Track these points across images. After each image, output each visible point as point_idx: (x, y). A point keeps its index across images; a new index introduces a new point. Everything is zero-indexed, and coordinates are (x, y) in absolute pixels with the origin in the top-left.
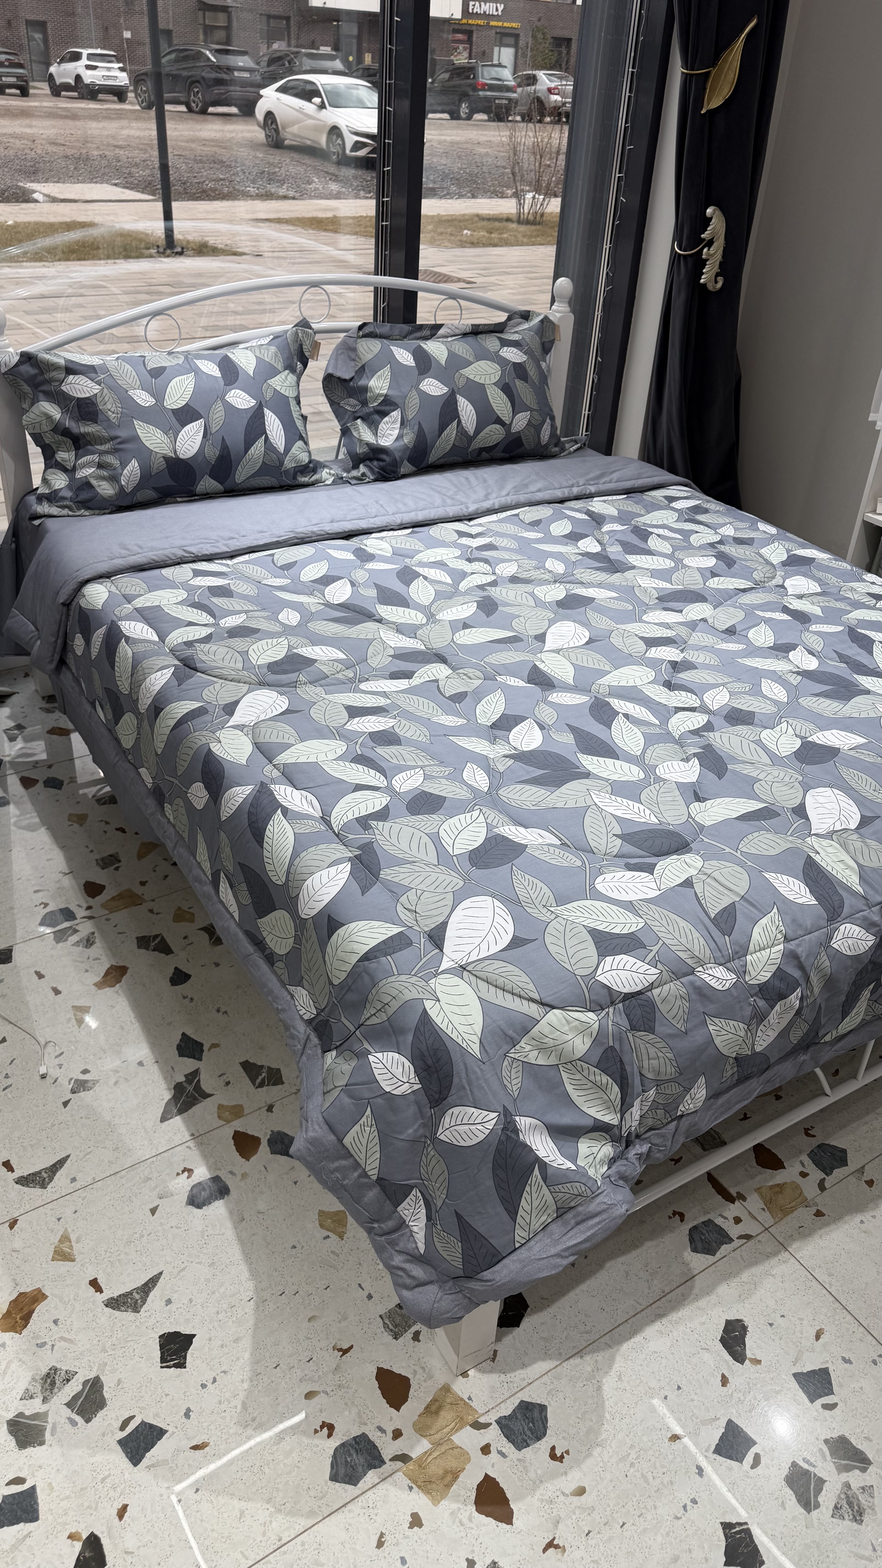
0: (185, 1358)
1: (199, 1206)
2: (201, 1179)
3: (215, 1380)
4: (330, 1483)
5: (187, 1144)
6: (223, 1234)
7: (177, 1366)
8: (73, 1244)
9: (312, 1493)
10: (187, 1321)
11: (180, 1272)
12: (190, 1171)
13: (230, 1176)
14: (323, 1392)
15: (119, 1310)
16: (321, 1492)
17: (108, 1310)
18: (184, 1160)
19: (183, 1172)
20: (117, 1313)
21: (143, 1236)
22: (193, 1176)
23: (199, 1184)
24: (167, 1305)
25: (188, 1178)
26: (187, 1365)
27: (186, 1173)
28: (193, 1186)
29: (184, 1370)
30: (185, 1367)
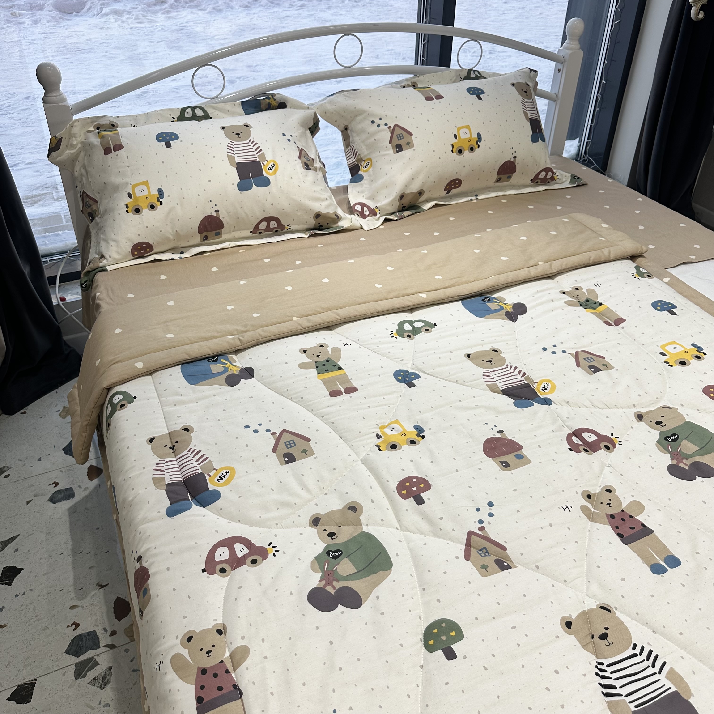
0: (13, 580)
1: (54, 503)
2: (61, 488)
3: (24, 593)
4: (64, 654)
5: (61, 470)
6: (61, 518)
7: (6, 584)
9: (52, 658)
10: (23, 561)
11: (29, 536)
12: (57, 484)
13: (78, 488)
14: (81, 606)
16: (57, 658)
18: (56, 478)
21: (17, 515)
22: (58, 486)
23: (59, 491)
24: (15, 552)
25: (54, 487)
26: (13, 584)
27: (54, 485)
28: (55, 492)
29: (9, 586)
30: (11, 585)
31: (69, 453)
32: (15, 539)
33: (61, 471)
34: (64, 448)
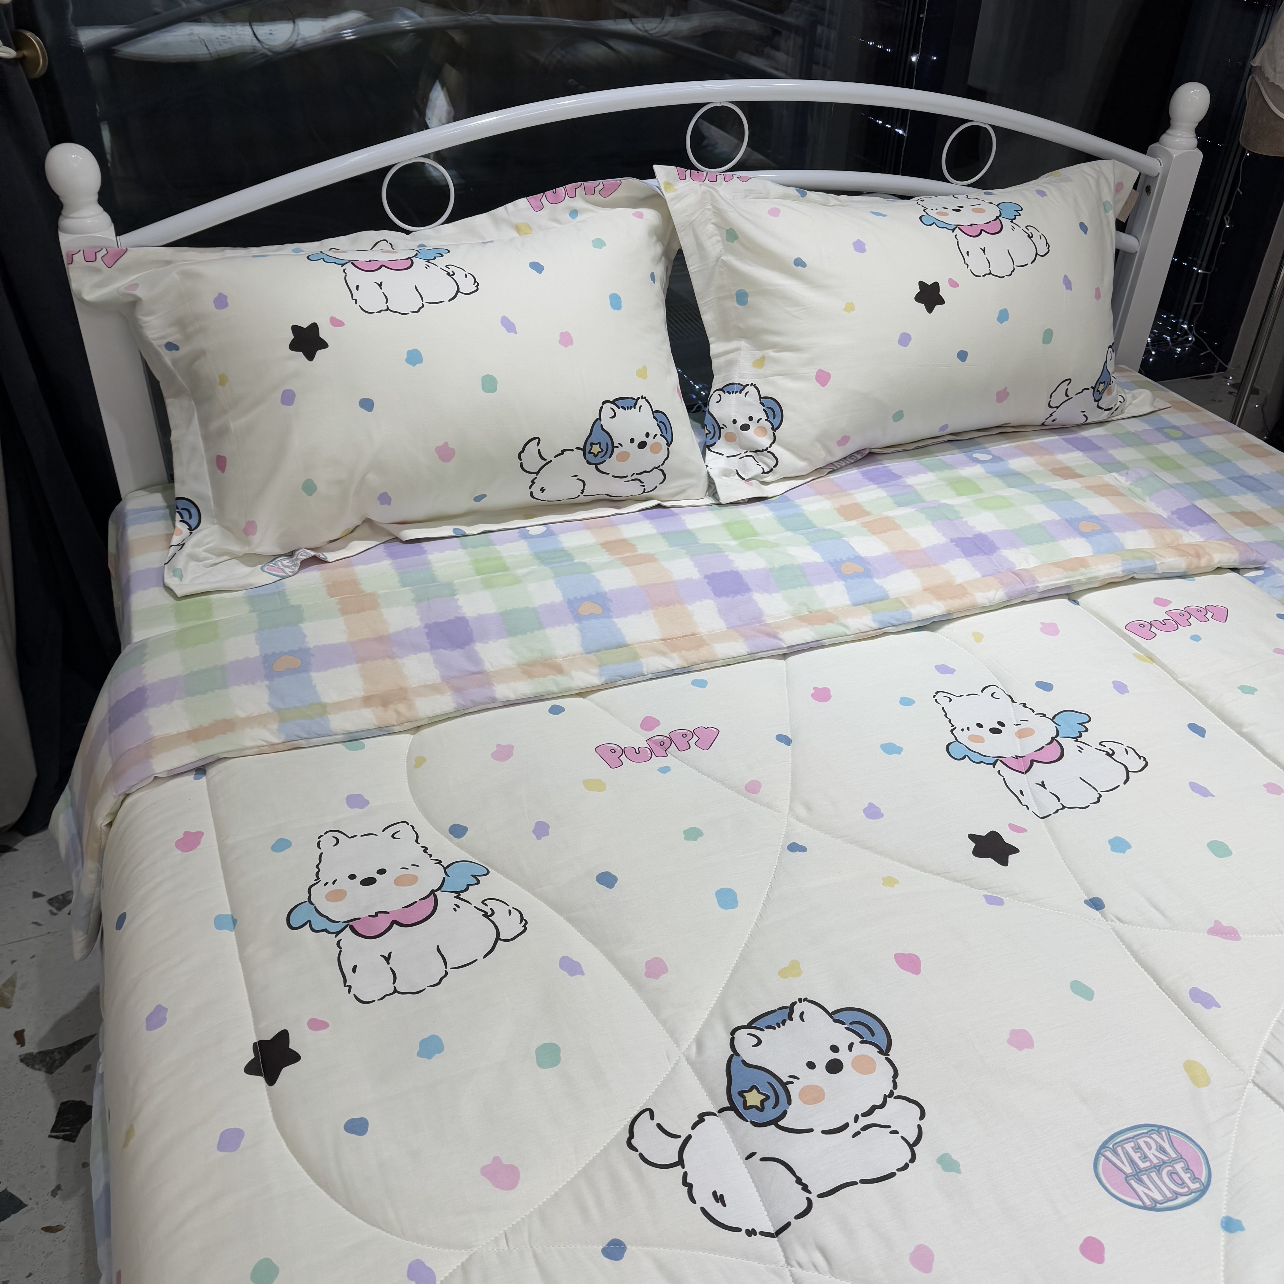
0: (78, 1131)
7: (65, 1138)
8: (17, 989)
15: (33, 1067)
17: (22, 1066)
20: (29, 1070)
24: (84, 1071)
26: (78, 1139)
29: (71, 1143)
30: (74, 1141)
32: (86, 1044)
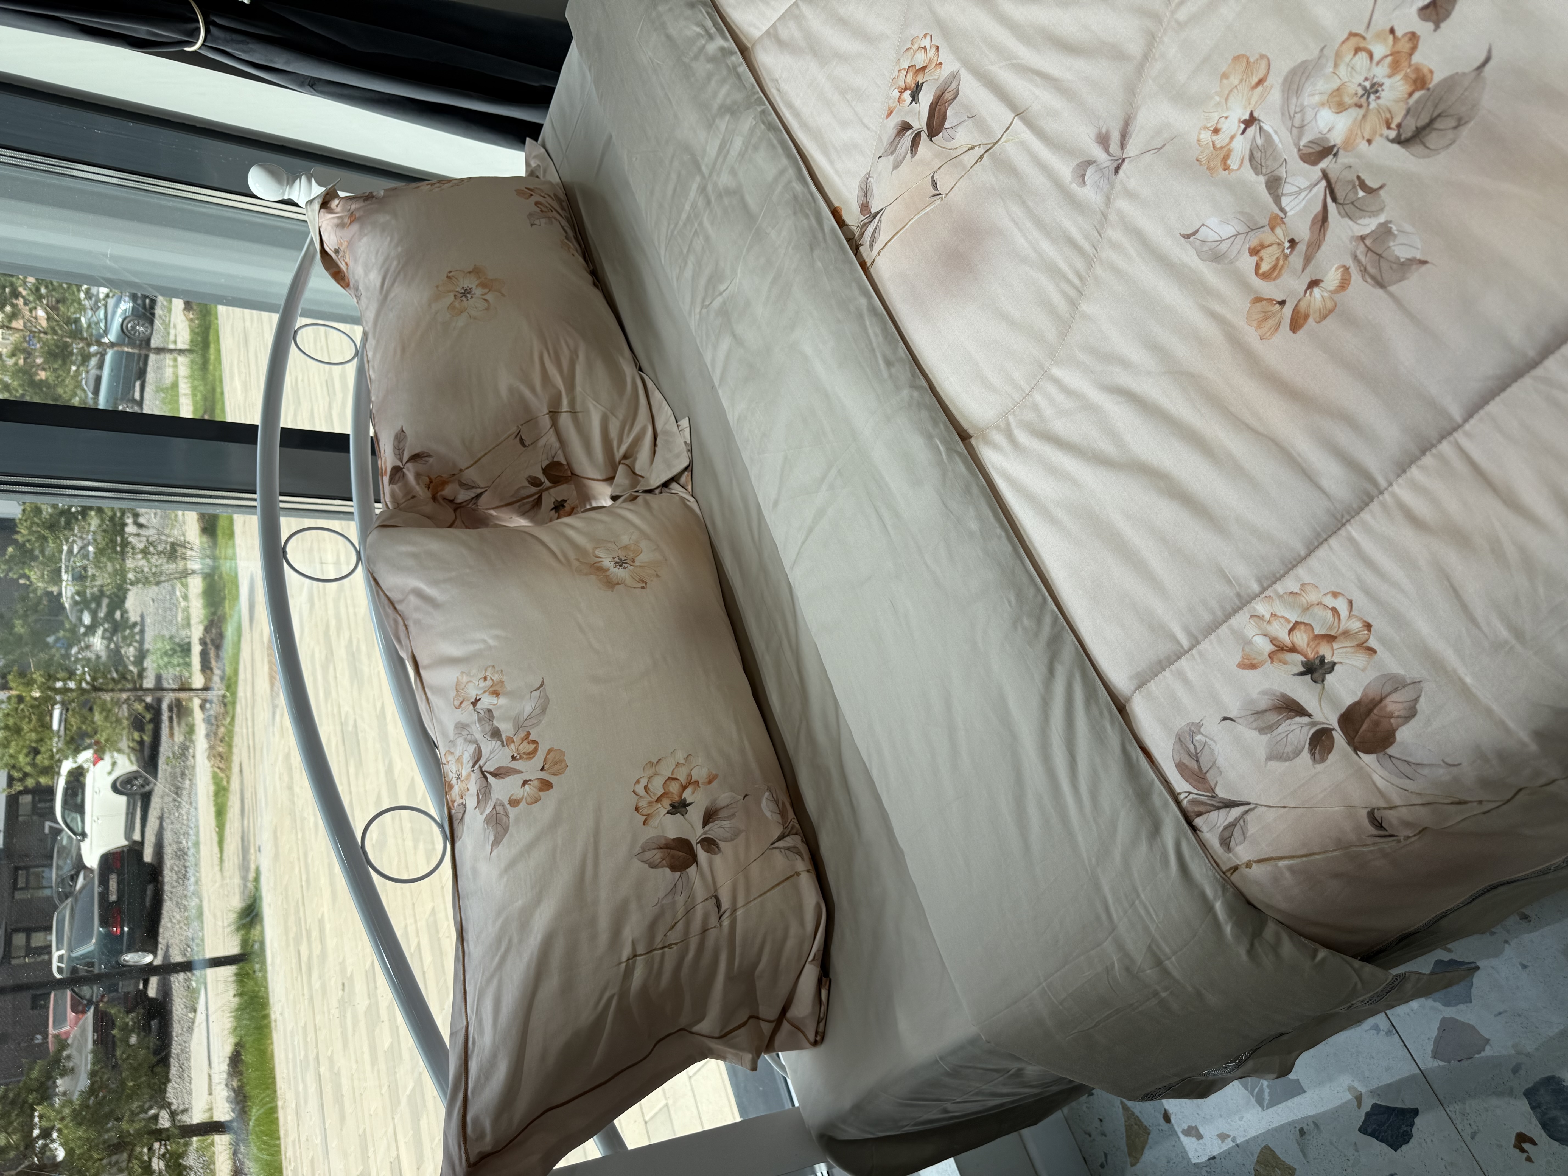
2: (1535, 1121)
5: (1468, 1139)
12: (1522, 1139)
13: (1522, 1072)
18: (1500, 1146)
19: (1523, 1150)
22: (1530, 1135)
23: (1544, 1126)
25: (1535, 1144)
27: (1526, 1146)
28: (1552, 1137)
31: (1404, 1128)
33: (1472, 1138)
34: (1391, 1146)
